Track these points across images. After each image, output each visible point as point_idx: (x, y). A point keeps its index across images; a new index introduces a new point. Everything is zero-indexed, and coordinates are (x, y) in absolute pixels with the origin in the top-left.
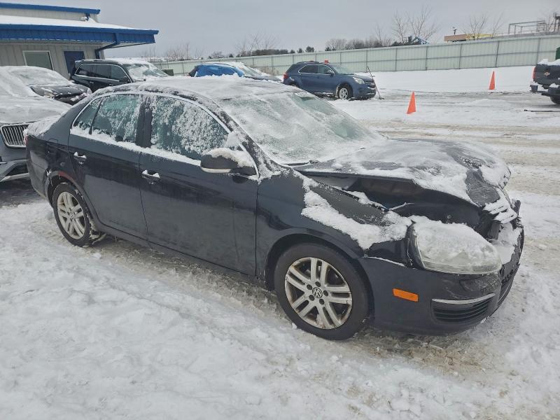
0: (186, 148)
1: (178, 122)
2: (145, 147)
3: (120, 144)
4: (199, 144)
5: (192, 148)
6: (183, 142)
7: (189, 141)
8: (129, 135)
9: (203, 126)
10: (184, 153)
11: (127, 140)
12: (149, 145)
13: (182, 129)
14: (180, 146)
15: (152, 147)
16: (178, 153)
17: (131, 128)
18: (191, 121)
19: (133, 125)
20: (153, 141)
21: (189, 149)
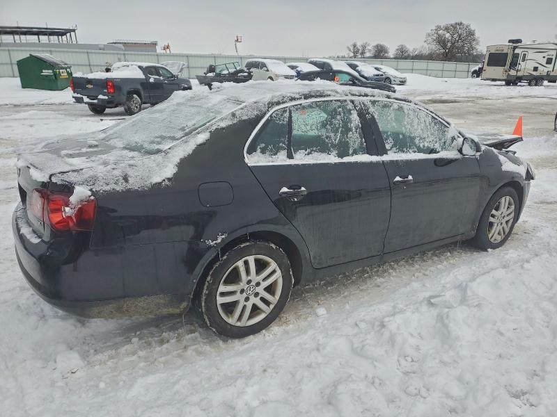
0: (421, 145)
1: (406, 123)
2: (382, 155)
3: (346, 159)
4: (430, 139)
5: (426, 145)
6: (417, 141)
7: (421, 139)
8: (356, 146)
9: (428, 124)
10: (420, 150)
11: (355, 152)
12: (385, 152)
13: (412, 130)
14: (416, 146)
15: (389, 152)
16: (415, 152)
17: (355, 138)
18: (416, 121)
19: (357, 135)
20: (388, 147)
21: (424, 146)
